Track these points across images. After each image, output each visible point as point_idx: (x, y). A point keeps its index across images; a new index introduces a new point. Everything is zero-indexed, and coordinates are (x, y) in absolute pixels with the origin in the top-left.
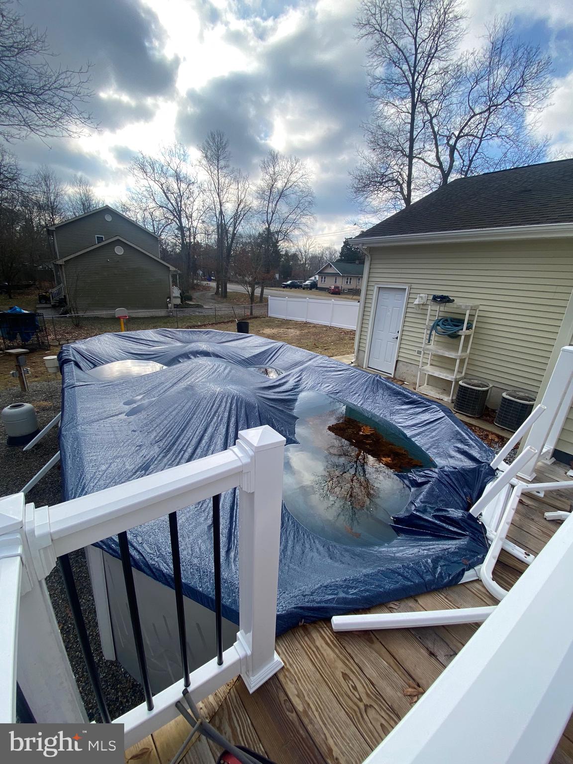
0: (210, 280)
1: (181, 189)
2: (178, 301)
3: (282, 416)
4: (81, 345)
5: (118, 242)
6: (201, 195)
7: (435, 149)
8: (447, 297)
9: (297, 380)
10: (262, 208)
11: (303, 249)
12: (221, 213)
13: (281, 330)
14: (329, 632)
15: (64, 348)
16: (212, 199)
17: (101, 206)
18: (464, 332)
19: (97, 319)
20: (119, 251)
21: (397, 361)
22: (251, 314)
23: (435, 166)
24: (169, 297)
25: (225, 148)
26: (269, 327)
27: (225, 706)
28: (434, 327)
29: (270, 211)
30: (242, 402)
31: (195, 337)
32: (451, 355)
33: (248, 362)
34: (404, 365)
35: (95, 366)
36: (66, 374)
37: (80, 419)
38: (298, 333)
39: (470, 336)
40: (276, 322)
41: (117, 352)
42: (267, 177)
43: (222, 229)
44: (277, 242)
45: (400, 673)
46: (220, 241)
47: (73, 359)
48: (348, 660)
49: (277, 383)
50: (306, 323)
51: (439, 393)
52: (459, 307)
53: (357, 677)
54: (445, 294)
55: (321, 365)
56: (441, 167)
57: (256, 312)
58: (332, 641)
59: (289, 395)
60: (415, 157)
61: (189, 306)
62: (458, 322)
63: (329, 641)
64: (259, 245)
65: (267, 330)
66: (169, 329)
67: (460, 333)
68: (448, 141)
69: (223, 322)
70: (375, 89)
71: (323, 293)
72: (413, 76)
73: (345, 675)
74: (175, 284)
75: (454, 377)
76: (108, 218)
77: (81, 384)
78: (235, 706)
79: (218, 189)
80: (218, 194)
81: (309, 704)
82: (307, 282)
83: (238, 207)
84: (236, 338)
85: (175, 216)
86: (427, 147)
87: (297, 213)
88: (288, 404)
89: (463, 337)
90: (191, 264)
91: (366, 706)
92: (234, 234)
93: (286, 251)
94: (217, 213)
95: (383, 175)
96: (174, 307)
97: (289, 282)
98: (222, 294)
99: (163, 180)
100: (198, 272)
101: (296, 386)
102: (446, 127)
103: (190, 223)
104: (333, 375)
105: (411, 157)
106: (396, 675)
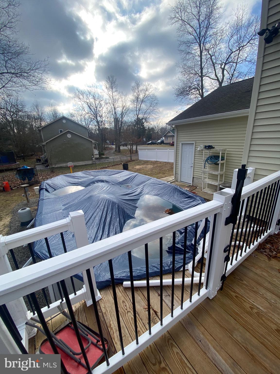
0: (113, 144)
1: (96, 104)
2: (98, 156)
3: (130, 207)
4: (49, 181)
5: (69, 132)
6: (106, 106)
7: (214, 71)
8: (212, 146)
9: (141, 190)
10: (134, 108)
11: (156, 125)
12: (115, 113)
13: (144, 166)
14: (122, 288)
15: (42, 183)
16: (111, 107)
17: (61, 116)
18: (220, 162)
19: (61, 168)
20: (69, 136)
21: (193, 178)
22: (131, 159)
23: (215, 80)
24: (93, 155)
25: (115, 83)
26: (138, 165)
27: (78, 310)
28: (207, 161)
29: (137, 109)
30: (110, 202)
31: (99, 174)
32: (216, 173)
33: (121, 183)
34: (196, 179)
35: (55, 190)
36: (41, 194)
37: (43, 213)
38: (152, 166)
39: (224, 163)
40: (142, 162)
41: (65, 183)
42: (135, 94)
43: (116, 120)
44: (143, 123)
45: (144, 301)
46: (116, 125)
47: (45, 187)
48: (126, 297)
49: (131, 192)
50: (157, 161)
51: (212, 192)
52: (217, 150)
53: (128, 302)
54: (210, 144)
55: (153, 182)
56: (218, 80)
57: (133, 158)
58: (122, 291)
59: (136, 197)
60: (204, 76)
61: (103, 158)
62: (217, 157)
63: (121, 291)
64: (135, 126)
65: (137, 167)
66: (88, 171)
67: (218, 162)
68: (221, 66)
69: (117, 164)
70: (181, 47)
71: (167, 146)
72: (199, 38)
73: (123, 302)
74: (95, 148)
75: (218, 183)
76: (64, 121)
77: (46, 198)
78: (81, 311)
79: (113, 102)
80: (113, 105)
81: (107, 310)
82: (159, 141)
83: (123, 109)
84: (117, 172)
85: (95, 117)
86: (210, 71)
87: (151, 109)
88: (135, 201)
89: (220, 164)
90: (103, 138)
91: (128, 312)
92: (122, 122)
93: (149, 127)
94: (114, 113)
95: (190, 87)
96: (96, 159)
97: (150, 142)
98: (118, 151)
99: (88, 101)
100: (107, 142)
101: (140, 193)
102: (219, 60)
103: (102, 119)
104: (157, 187)
105: (202, 76)
106: (143, 302)
